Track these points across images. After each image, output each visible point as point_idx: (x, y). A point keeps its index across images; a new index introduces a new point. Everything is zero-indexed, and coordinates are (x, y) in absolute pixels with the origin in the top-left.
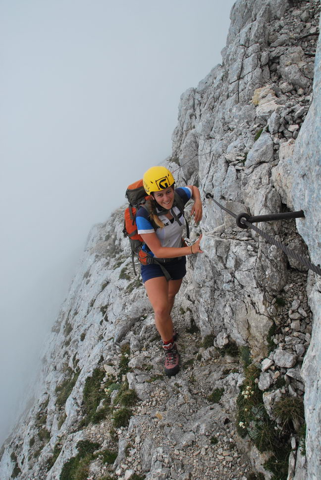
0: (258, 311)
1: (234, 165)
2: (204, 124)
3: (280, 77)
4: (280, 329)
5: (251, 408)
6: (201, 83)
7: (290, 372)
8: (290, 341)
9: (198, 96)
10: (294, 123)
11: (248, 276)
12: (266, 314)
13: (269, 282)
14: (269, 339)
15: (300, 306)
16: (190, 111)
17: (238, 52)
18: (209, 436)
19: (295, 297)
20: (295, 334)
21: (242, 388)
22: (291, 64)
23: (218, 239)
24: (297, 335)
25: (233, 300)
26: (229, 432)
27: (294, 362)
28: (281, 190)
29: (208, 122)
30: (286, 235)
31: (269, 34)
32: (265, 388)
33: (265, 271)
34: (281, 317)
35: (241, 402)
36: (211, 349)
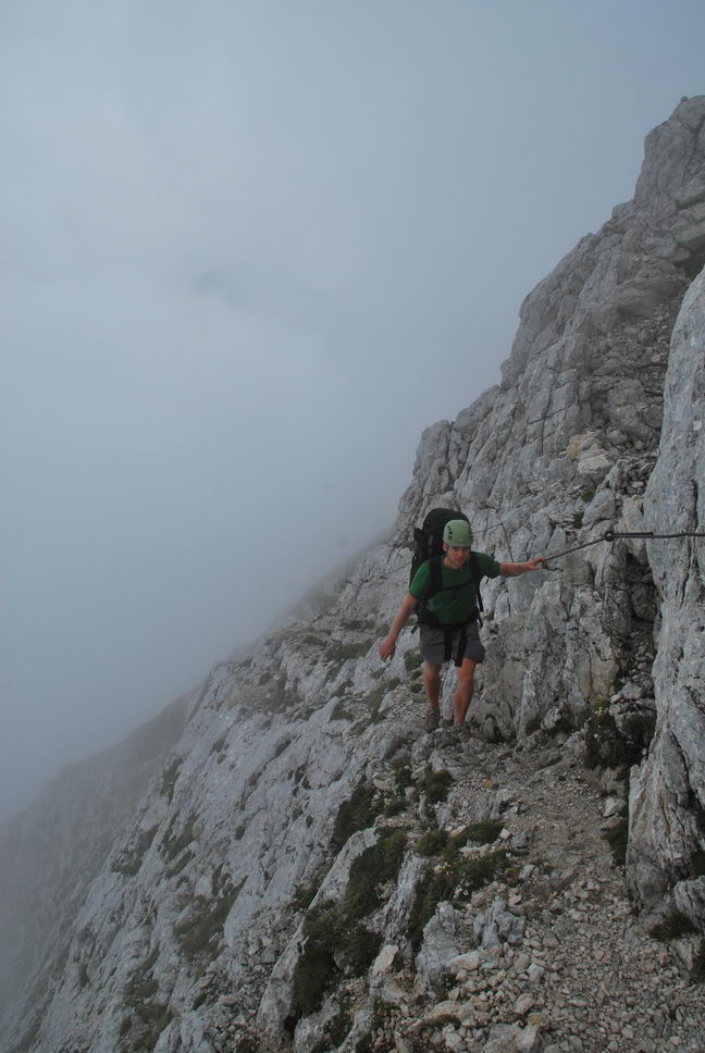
0: (603, 658)
1: (563, 527)
3: (607, 421)
4: (627, 671)
6: (462, 414)
8: (637, 679)
9: (455, 437)
10: (638, 479)
12: (612, 658)
13: (615, 625)
15: (646, 649)
16: (440, 461)
17: (543, 377)
18: (556, 775)
19: (642, 643)
22: (625, 404)
25: (576, 650)
26: (577, 772)
29: (484, 481)
31: (591, 358)
32: (616, 713)
33: (611, 615)
34: (628, 660)
36: (537, 733)
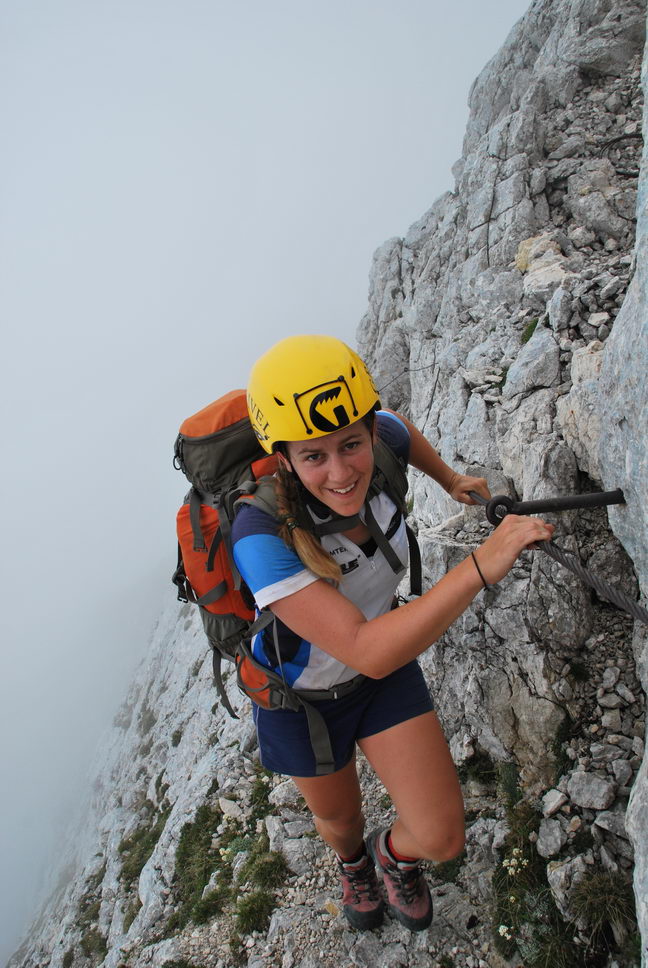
0: (533, 691)
1: (482, 392)
2: (421, 308)
3: (569, 217)
4: (580, 727)
5: (523, 896)
6: (413, 227)
7: (603, 819)
8: (600, 754)
9: (407, 254)
10: (600, 308)
11: (513, 618)
12: (550, 697)
13: (555, 632)
14: (557, 749)
15: (619, 679)
16: (393, 283)
17: (485, 169)
18: (436, 953)
19: (610, 662)
20: (612, 738)
21: (504, 851)
22: (590, 192)
23: (449, 543)
24: (616, 740)
25: (482, 669)
26: (478, 946)
27: (610, 797)
28: (576, 445)
29: (429, 305)
30: (588, 534)
31: (545, 136)
32: (552, 853)
33: (546, 609)
34: (581, 702)
35: (501, 880)
